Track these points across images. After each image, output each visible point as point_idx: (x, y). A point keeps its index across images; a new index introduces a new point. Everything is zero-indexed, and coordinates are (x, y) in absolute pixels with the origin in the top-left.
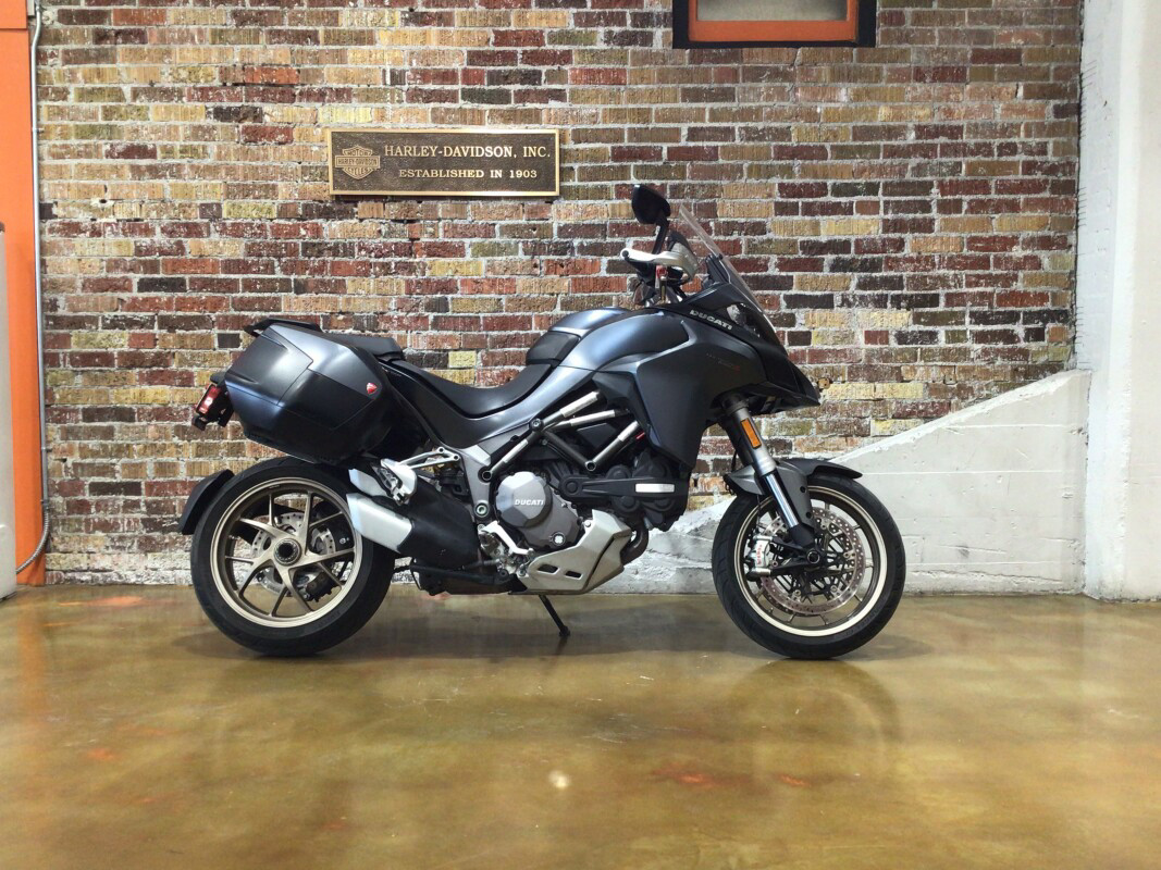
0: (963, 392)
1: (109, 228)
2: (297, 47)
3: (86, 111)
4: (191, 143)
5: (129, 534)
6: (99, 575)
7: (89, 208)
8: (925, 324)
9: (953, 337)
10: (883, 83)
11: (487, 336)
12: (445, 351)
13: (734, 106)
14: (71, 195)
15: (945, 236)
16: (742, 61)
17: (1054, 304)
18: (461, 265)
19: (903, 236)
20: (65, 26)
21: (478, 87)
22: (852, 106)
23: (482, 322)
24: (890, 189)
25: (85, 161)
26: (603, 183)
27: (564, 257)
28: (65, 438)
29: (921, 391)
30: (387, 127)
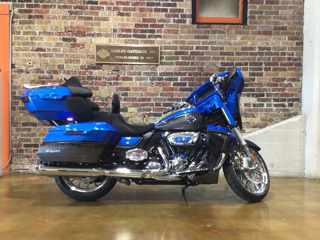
0: (271, 121)
1: (31, 71)
2: (86, 21)
3: (25, 38)
4: (56, 47)
5: (35, 159)
6: (25, 171)
7: (26, 65)
8: (261, 102)
9: (268, 105)
10: (249, 35)
11: (139, 103)
12: (127, 107)
13: (208, 40)
14: (20, 62)
15: (266, 77)
16: (211, 28)
17: (296, 97)
18: (132, 83)
19: (255, 77)
20: (20, 14)
21: (137, 34)
22: (241, 41)
23: (137, 99)
24: (251, 64)
25: (25, 52)
26: (172, 61)
27: (161, 81)
28: (17, 131)
29: (259, 120)
30: (112, 44)
